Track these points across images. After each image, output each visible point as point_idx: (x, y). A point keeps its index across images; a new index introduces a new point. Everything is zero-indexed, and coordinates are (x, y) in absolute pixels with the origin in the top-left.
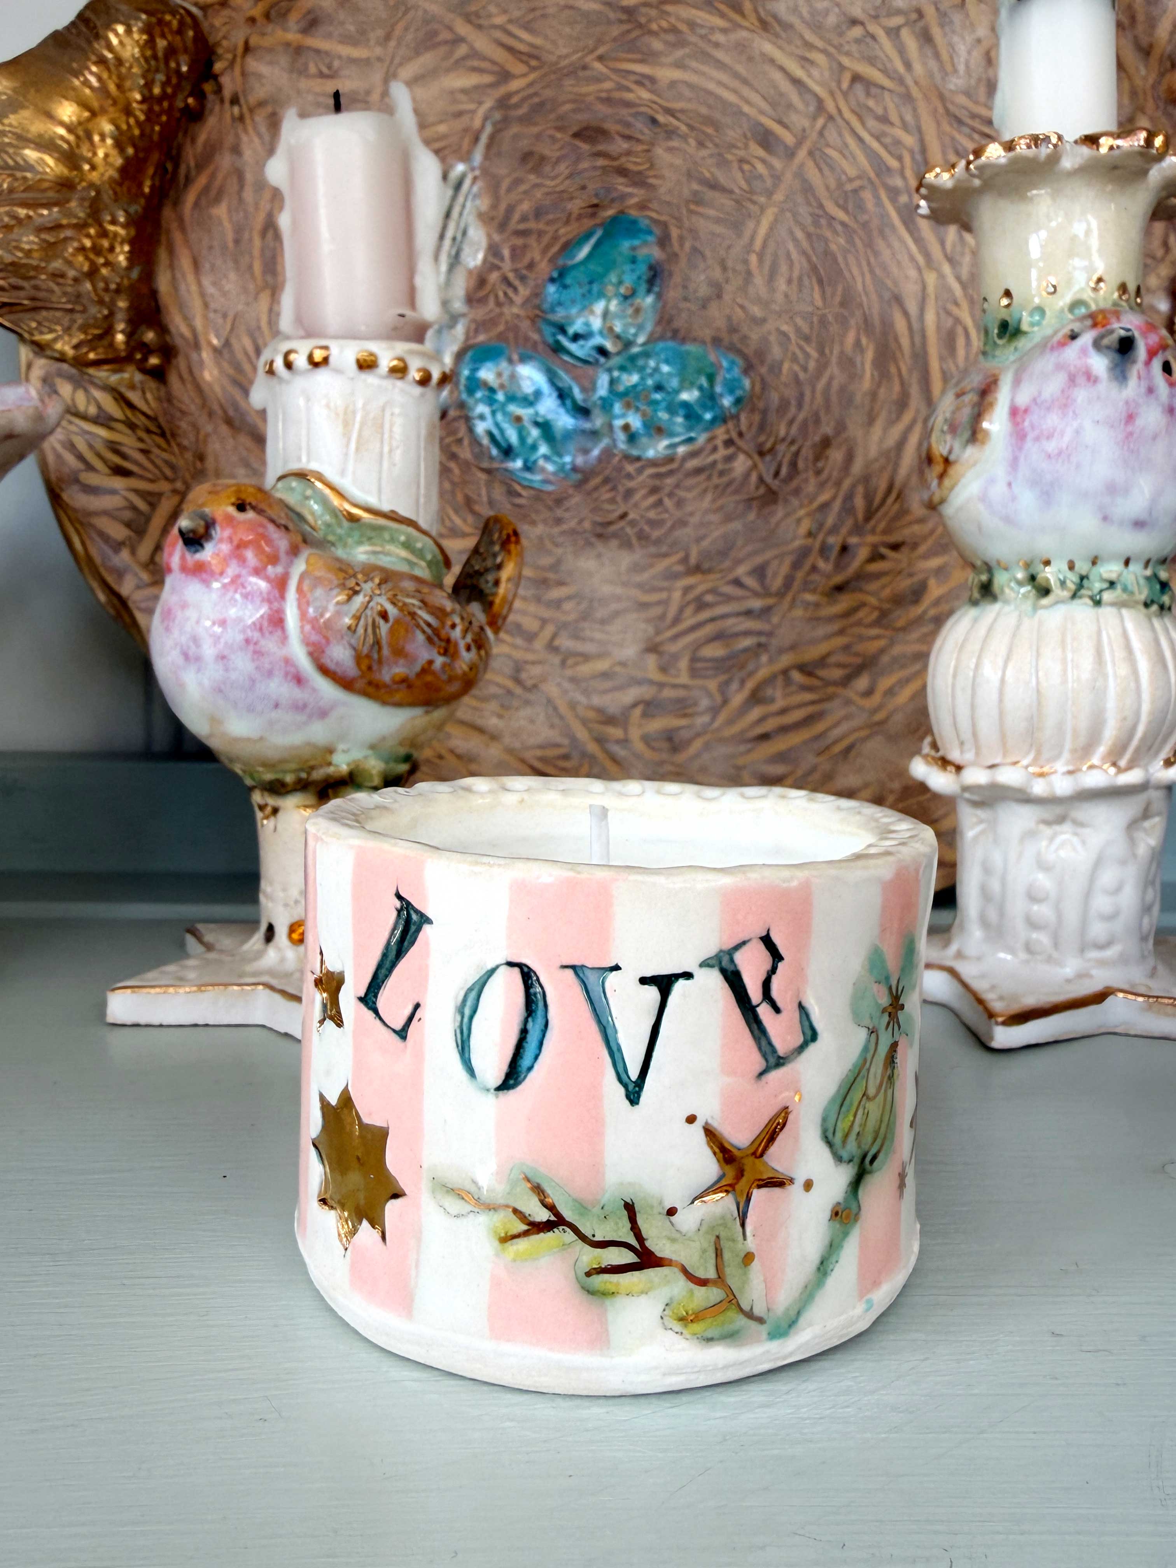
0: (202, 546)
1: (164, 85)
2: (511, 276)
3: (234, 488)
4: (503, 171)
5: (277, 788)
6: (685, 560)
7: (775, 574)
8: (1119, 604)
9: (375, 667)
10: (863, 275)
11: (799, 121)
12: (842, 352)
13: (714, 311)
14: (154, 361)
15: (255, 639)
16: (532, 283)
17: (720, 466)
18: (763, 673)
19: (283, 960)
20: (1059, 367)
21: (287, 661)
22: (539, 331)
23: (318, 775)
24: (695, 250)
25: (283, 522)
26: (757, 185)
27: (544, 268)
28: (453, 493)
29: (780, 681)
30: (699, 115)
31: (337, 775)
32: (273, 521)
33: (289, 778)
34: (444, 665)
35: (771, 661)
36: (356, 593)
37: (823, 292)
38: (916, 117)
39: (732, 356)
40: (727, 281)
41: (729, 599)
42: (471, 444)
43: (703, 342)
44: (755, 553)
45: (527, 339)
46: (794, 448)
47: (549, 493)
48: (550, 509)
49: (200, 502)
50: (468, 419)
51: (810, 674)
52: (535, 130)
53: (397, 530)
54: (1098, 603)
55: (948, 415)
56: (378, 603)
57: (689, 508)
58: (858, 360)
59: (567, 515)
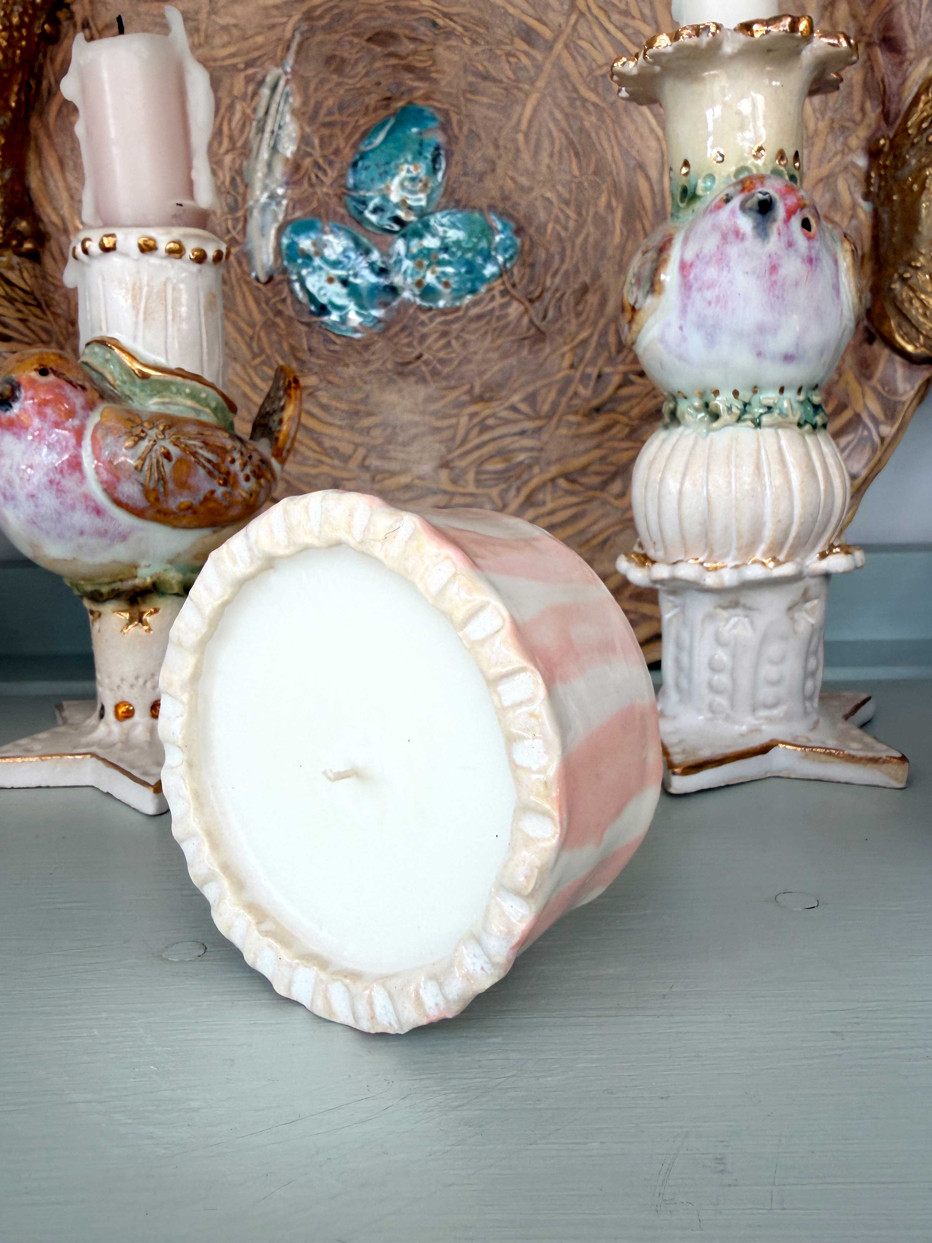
0: (11, 406)
1: (21, 15)
2: (321, 161)
3: (37, 357)
4: (310, 74)
5: (97, 597)
6: (470, 392)
7: (544, 401)
8: (776, 426)
9: (162, 498)
10: (612, 147)
11: (556, 18)
12: (596, 213)
13: (488, 183)
14: (28, 246)
15: (57, 480)
16: (338, 166)
17: (497, 313)
18: (535, 482)
19: (110, 733)
20: (715, 227)
21: (87, 497)
22: (346, 206)
23: (128, 585)
24: (471, 131)
25: (79, 383)
26: (520, 74)
27: (348, 154)
28: (280, 342)
29: (549, 488)
30: (472, 17)
31: (141, 585)
32: (70, 382)
33: (105, 589)
34: (224, 494)
35: (541, 472)
36: (142, 438)
37: (579, 162)
38: (653, 9)
39: (506, 220)
40: (500, 157)
41: (507, 422)
42: (292, 303)
43: (481, 211)
44: (528, 383)
45: (335, 213)
46: (558, 295)
47: (358, 340)
48: (359, 353)
49: (9, 370)
50: (290, 282)
51: (573, 481)
52: (336, 37)
53: (183, 384)
54: (758, 425)
55: (636, 270)
56: (161, 446)
57: (472, 349)
58: (610, 219)
59: (373, 358)
